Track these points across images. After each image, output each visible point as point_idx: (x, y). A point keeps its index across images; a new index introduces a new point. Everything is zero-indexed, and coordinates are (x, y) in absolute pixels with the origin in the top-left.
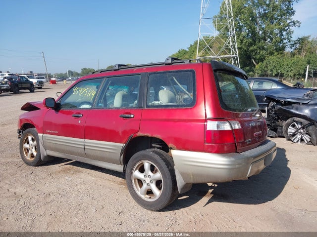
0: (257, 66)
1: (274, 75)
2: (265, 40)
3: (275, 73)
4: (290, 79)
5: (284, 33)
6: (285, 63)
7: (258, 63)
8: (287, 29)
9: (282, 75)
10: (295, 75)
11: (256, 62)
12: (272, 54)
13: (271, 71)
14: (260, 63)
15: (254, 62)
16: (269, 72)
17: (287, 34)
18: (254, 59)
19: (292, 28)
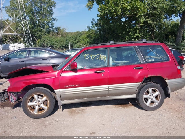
0: (37, 41)
1: (49, 46)
2: (40, 26)
3: (49, 45)
4: (57, 49)
5: (50, 24)
6: (54, 40)
7: (38, 39)
8: (51, 22)
9: (53, 47)
10: (60, 47)
11: (36, 39)
12: (45, 34)
13: (47, 44)
14: (39, 40)
15: (35, 39)
16: (45, 45)
17: (52, 24)
18: (35, 37)
19: (54, 22)
